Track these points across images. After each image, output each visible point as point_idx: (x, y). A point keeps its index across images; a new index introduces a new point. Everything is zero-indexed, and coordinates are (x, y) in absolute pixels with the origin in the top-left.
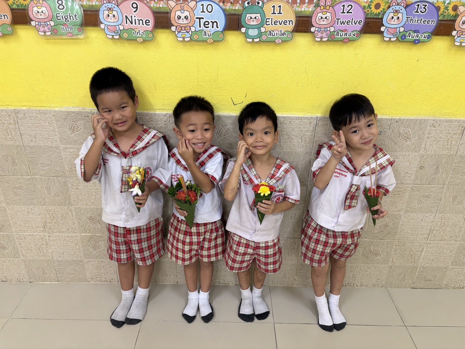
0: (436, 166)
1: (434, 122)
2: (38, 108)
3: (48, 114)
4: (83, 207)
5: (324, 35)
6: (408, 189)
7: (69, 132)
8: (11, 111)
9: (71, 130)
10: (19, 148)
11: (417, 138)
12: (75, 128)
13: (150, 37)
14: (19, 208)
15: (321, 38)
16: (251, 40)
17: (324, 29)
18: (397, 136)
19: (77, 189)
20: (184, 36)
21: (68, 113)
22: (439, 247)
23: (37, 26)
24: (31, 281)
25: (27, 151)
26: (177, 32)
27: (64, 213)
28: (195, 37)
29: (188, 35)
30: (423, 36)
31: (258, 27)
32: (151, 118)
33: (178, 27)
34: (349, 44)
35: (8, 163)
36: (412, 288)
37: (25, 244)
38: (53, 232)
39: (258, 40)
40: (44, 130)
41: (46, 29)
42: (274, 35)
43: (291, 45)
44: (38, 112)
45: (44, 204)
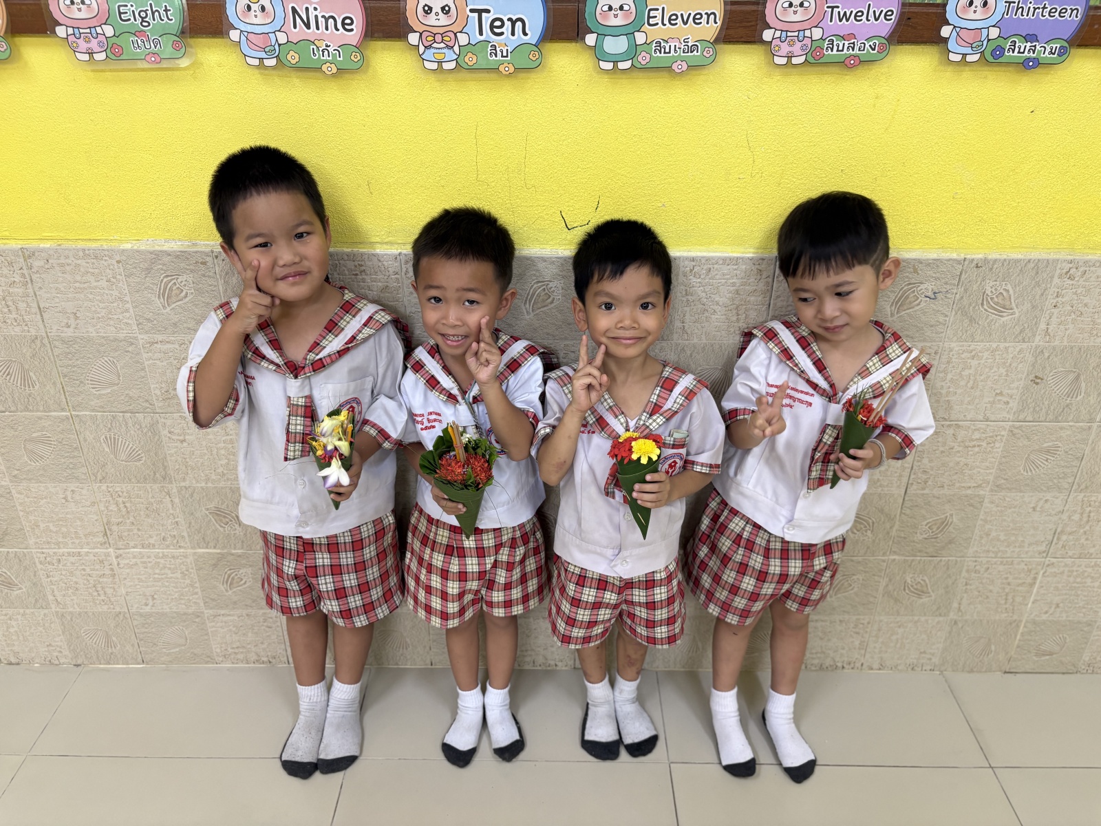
0: (1072, 376)
1: (1071, 265)
2: (81, 245)
3: (105, 258)
4: (198, 485)
5: (797, 48)
6: (1003, 433)
7: (158, 303)
8: (14, 252)
9: (164, 297)
10: (38, 342)
11: (1027, 306)
12: (174, 292)
13: (356, 60)
14: (43, 489)
15: (789, 58)
16: (609, 66)
17: (796, 34)
18: (977, 302)
19: (182, 442)
20: (439, 57)
21: (154, 256)
22: (1075, 573)
23: (71, 38)
24: (79, 662)
25: (57, 352)
26: (422, 49)
27: (153, 500)
28: (470, 60)
29: (450, 55)
30: (1048, 50)
31: (629, 31)
32: (362, 266)
33: (425, 34)
34: (860, 71)
35: (11, 381)
36: (1005, 672)
37: (61, 574)
38: (127, 546)
39: (627, 65)
40: (97, 298)
41: (94, 44)
42: (669, 53)
43: (711, 77)
44: (81, 254)
45: (104, 478)
